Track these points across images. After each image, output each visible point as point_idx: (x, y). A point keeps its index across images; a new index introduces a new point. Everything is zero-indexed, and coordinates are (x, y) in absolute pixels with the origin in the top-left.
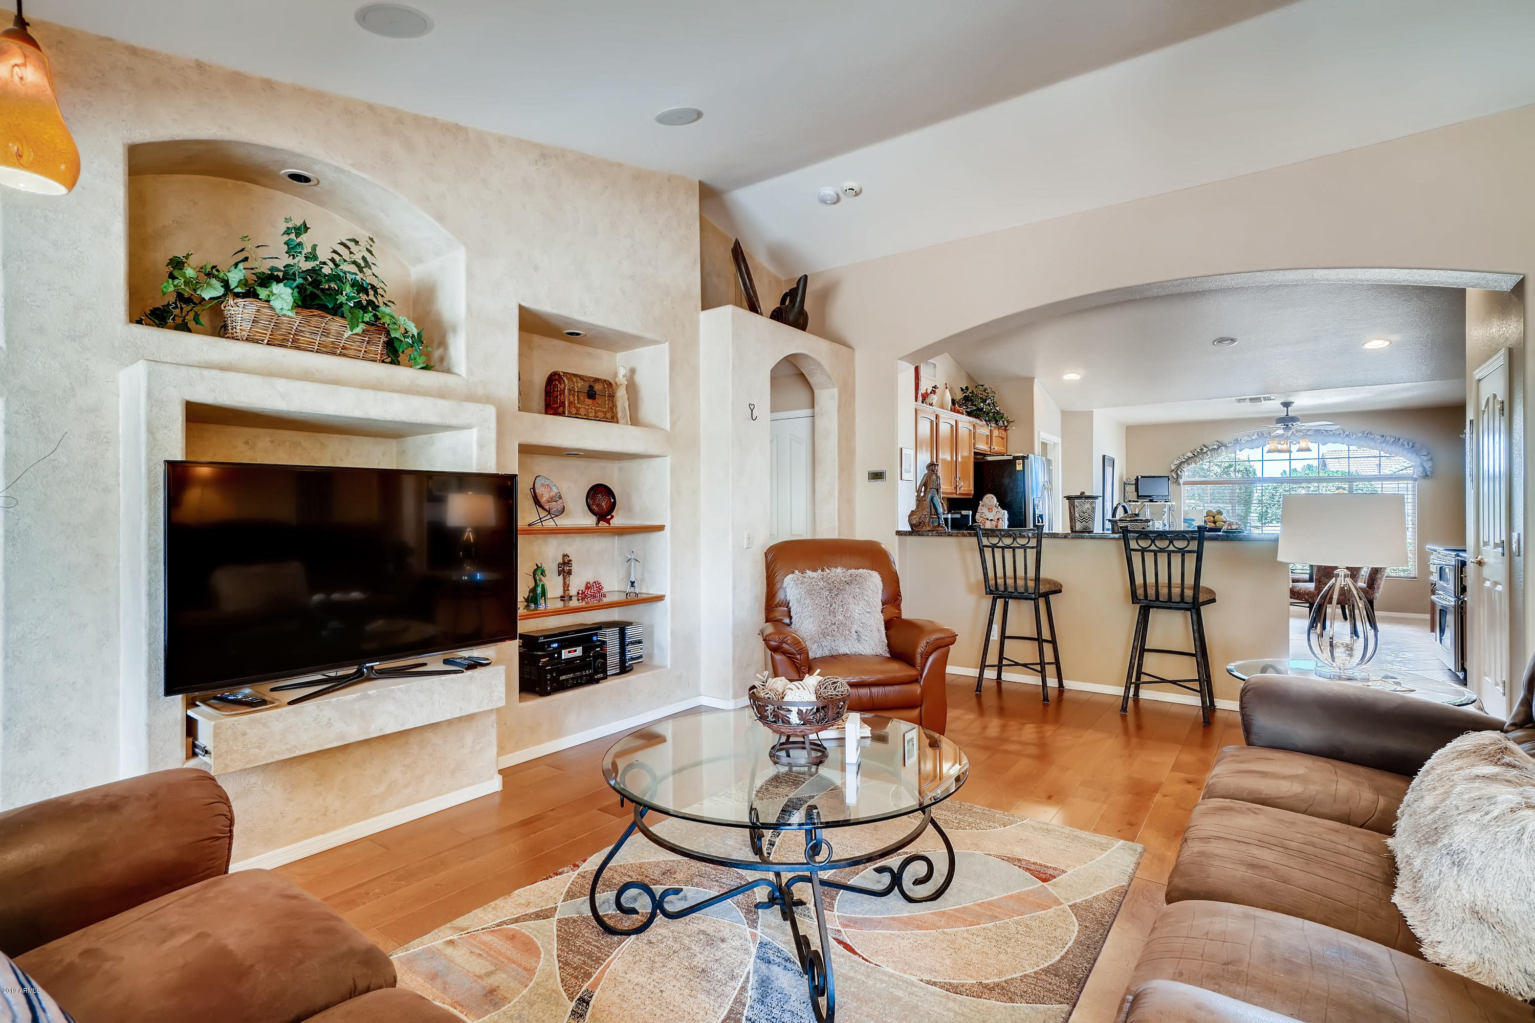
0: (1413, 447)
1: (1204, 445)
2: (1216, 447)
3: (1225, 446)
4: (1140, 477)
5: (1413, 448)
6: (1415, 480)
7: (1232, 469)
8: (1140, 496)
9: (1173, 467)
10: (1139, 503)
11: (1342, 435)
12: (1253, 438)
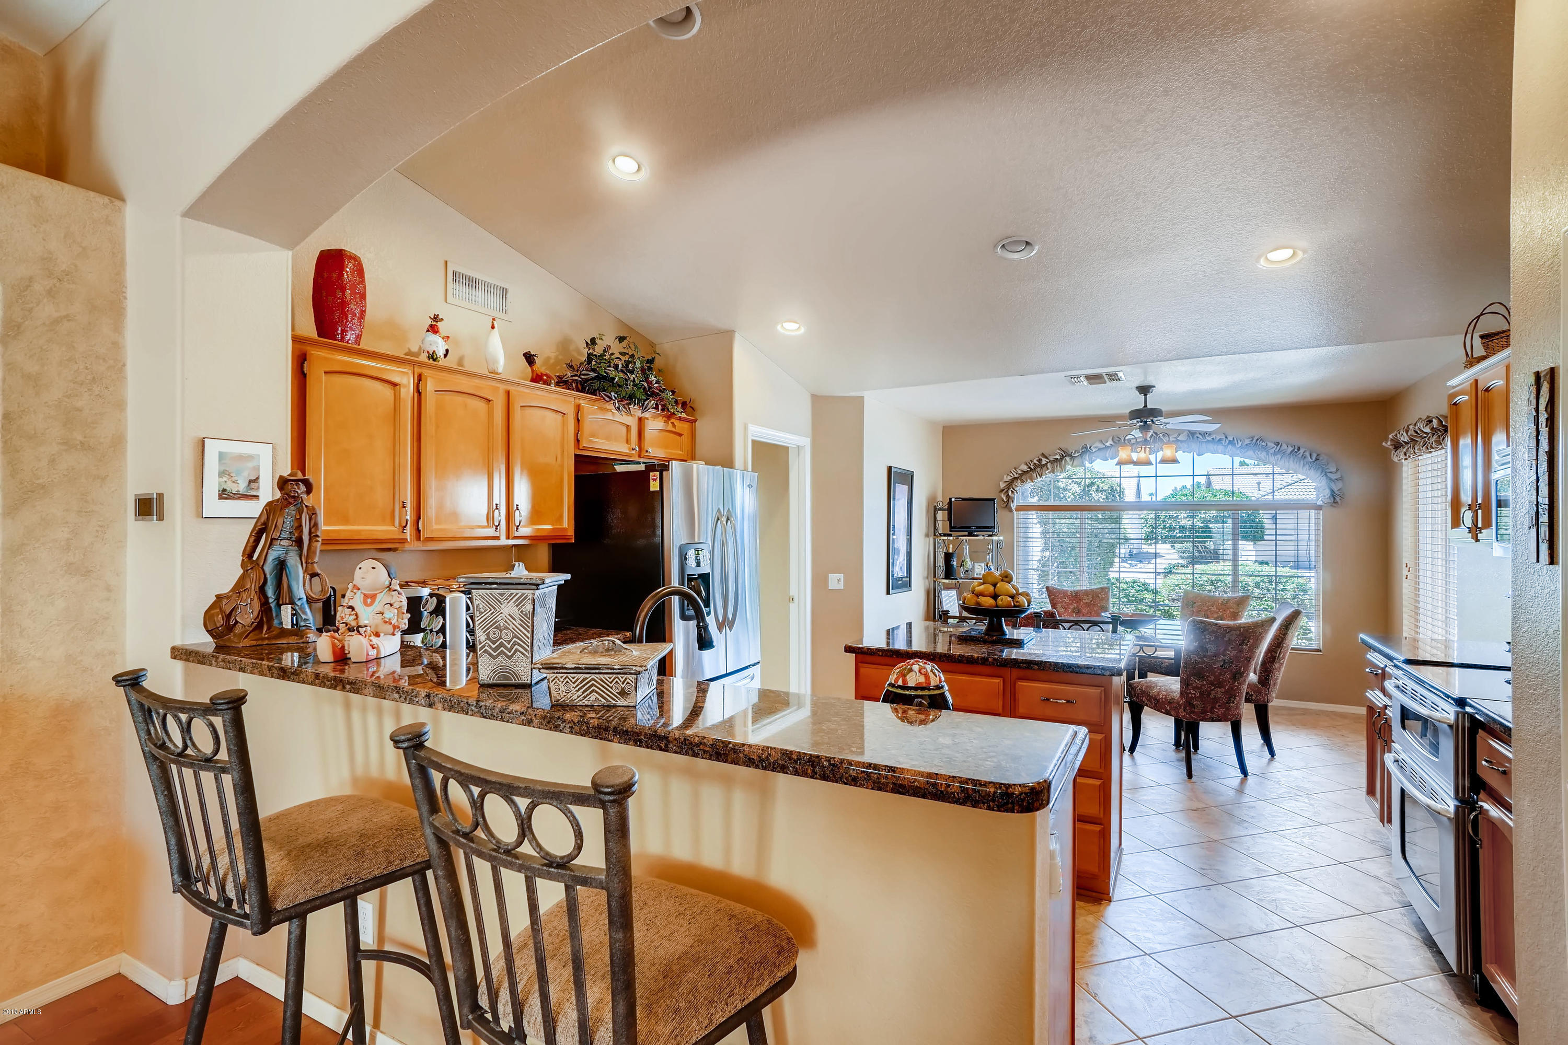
0: (1317, 459)
1: (1043, 455)
2: (1058, 457)
3: (1070, 456)
4: (953, 500)
5: (1317, 461)
6: (1319, 508)
7: (1094, 488)
8: (954, 527)
9: (1002, 485)
10: (951, 538)
11: (1223, 442)
12: (1107, 444)
